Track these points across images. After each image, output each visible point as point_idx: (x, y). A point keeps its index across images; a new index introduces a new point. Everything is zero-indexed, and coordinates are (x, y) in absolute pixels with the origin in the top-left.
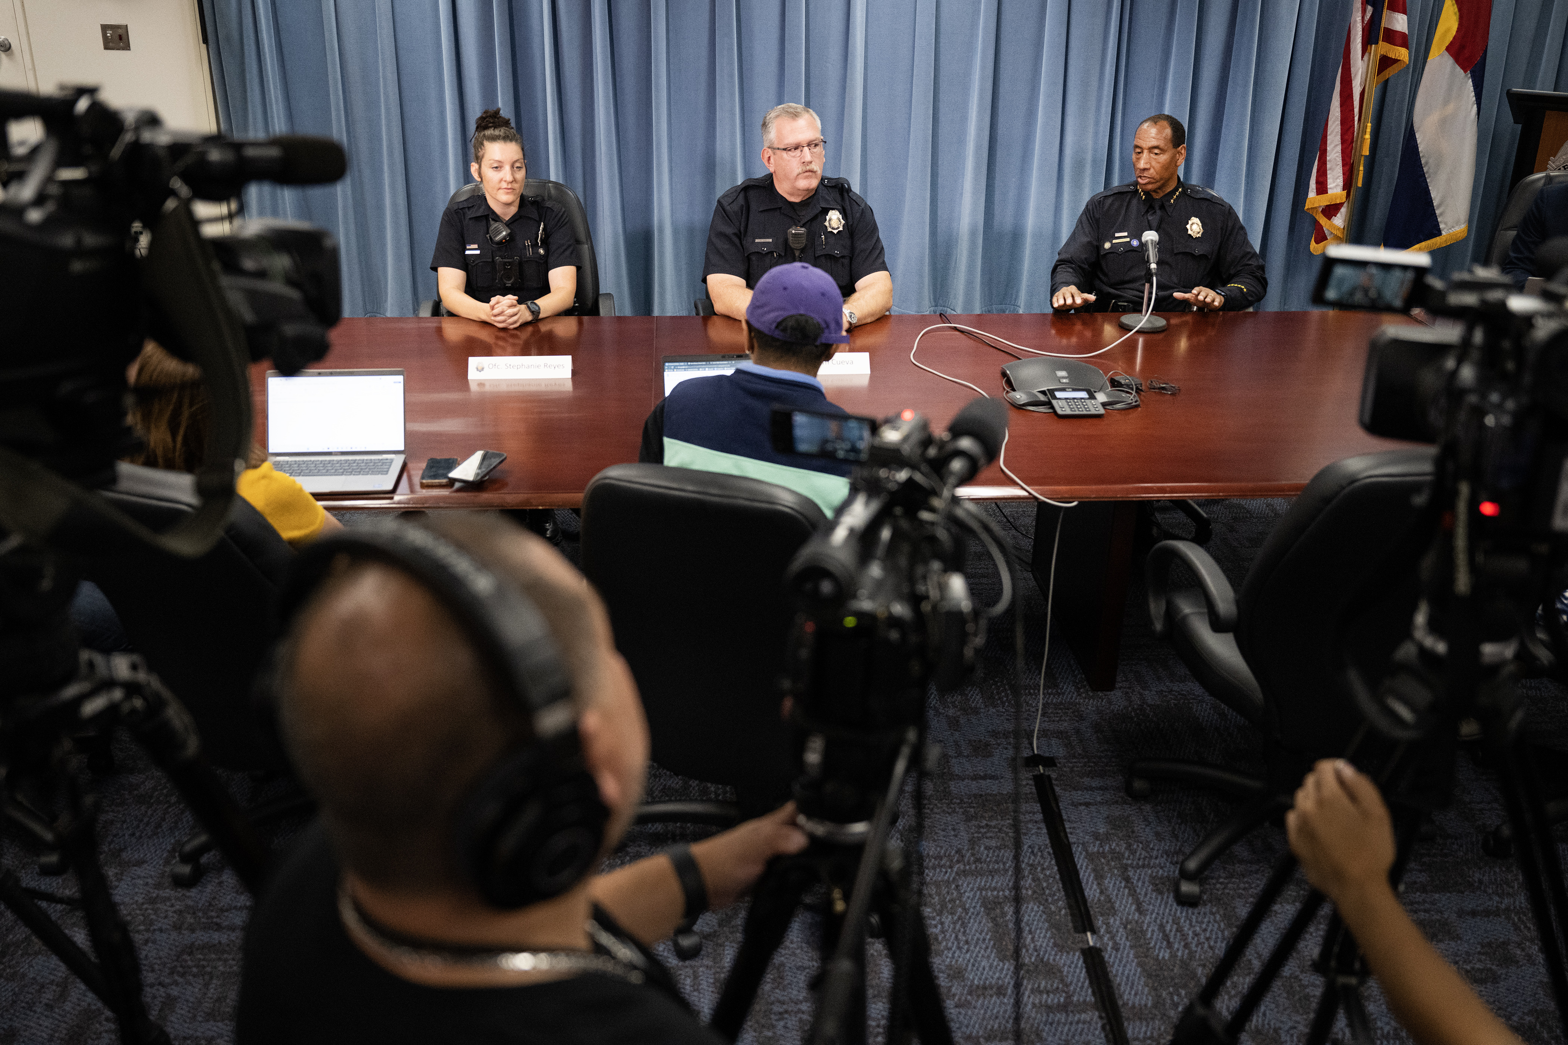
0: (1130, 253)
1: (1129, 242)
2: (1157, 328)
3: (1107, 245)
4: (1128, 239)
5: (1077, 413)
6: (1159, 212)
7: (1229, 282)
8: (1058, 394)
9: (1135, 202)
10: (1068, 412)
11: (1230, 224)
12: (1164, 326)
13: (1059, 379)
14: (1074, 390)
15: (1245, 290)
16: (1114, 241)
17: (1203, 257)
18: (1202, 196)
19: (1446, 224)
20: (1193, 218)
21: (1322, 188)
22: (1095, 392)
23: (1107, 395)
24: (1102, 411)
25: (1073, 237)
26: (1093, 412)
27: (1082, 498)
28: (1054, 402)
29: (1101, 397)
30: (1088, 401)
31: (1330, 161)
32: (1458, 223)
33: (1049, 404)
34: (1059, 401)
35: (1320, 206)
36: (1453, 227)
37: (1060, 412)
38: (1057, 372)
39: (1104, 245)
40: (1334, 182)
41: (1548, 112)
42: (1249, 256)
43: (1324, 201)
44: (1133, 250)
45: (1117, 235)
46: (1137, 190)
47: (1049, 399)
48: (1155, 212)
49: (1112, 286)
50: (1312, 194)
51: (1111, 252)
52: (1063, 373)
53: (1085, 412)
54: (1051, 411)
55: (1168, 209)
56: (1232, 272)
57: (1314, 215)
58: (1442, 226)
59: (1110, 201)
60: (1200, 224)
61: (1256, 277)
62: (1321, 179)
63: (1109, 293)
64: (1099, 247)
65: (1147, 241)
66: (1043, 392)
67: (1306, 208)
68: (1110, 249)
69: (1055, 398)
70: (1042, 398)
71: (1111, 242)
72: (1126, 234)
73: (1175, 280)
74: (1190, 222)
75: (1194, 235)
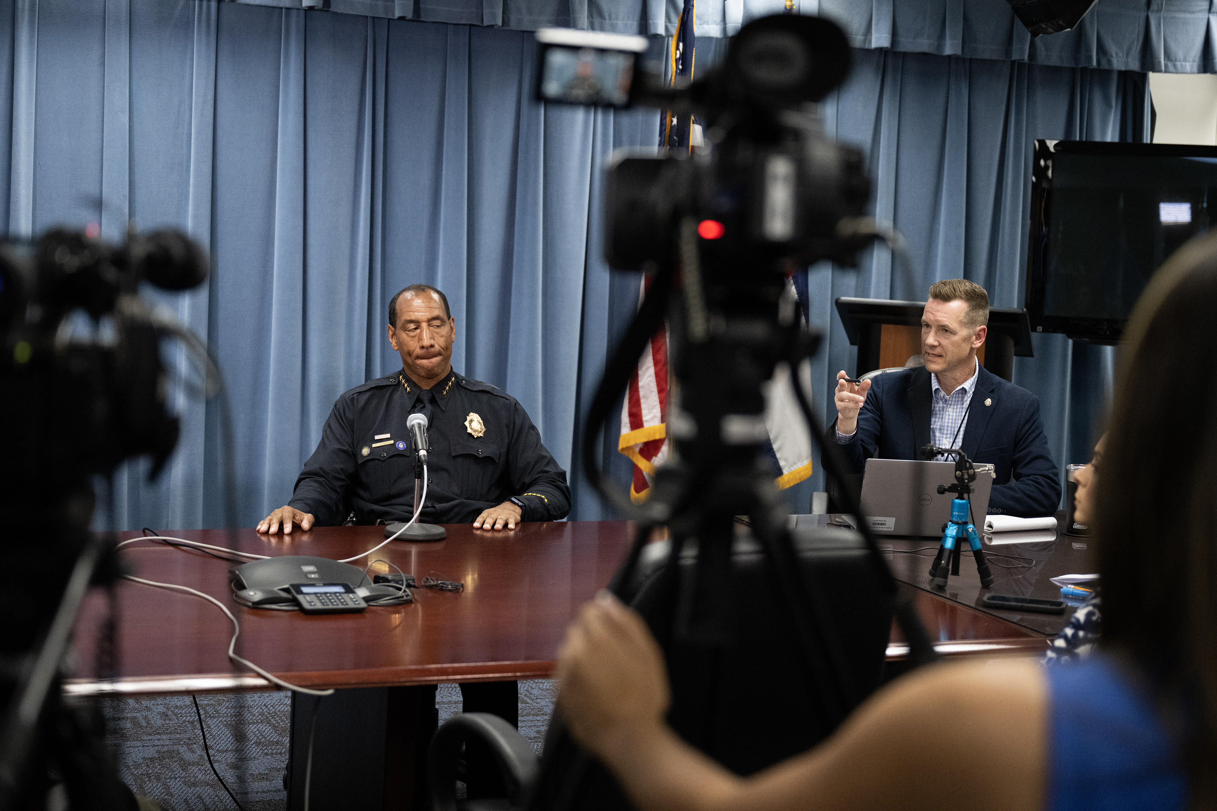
0: (394, 459)
1: (393, 445)
2: (434, 535)
3: (365, 451)
4: (392, 442)
5: (331, 607)
6: (429, 407)
7: (524, 492)
8: (305, 590)
9: (397, 396)
10: (319, 606)
11: (518, 422)
12: (442, 534)
13: (306, 574)
14: (325, 585)
15: (546, 500)
16: (374, 445)
17: (488, 460)
18: (481, 388)
19: (786, 460)
20: (471, 414)
21: (637, 422)
22: (355, 588)
23: (371, 590)
24: (363, 605)
25: (323, 444)
26: (351, 605)
27: (340, 684)
28: (300, 597)
29: (362, 593)
30: (345, 596)
31: (643, 387)
32: (799, 458)
33: (295, 602)
34: (307, 596)
35: (636, 445)
36: (795, 464)
37: (307, 606)
38: (302, 567)
39: (361, 451)
40: (650, 413)
41: (884, 327)
42: (545, 461)
43: (640, 437)
44: (399, 455)
45: (377, 437)
46: (399, 382)
47: (293, 596)
48: (424, 407)
49: (376, 502)
50: (625, 429)
51: (370, 460)
52: (311, 568)
53: (341, 606)
54: (296, 608)
55: (442, 403)
56: (527, 480)
57: (631, 457)
58: (782, 463)
59: (364, 398)
60: (481, 422)
61: (558, 487)
62: (634, 410)
63: (373, 511)
64: (354, 454)
65: (413, 426)
66: (286, 590)
67: (620, 447)
68: (369, 455)
69: (301, 593)
70: (284, 595)
71: (371, 447)
72: (388, 436)
73: (455, 489)
74: (469, 418)
75: (476, 435)
